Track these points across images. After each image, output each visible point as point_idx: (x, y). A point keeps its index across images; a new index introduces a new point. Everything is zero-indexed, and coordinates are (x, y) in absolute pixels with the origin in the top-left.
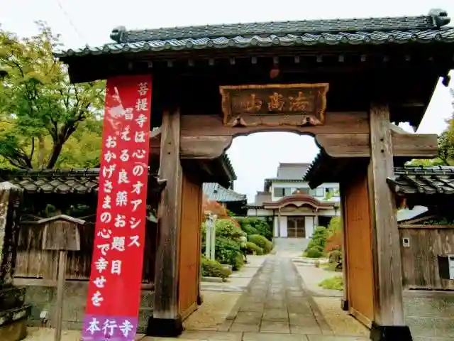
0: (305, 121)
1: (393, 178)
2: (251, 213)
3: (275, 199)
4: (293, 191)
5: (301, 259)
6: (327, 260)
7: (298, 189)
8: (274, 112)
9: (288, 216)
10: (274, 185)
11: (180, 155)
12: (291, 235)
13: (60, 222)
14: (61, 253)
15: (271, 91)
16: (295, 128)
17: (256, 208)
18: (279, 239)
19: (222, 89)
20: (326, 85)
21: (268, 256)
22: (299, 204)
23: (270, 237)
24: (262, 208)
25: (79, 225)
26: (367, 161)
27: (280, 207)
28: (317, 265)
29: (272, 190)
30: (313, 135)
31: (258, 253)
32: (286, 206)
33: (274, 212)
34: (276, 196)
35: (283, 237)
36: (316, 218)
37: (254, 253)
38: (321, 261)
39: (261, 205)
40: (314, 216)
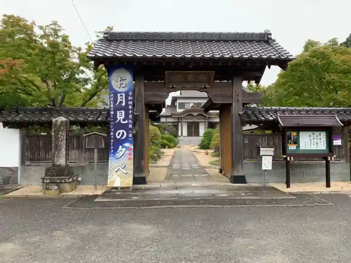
0: (203, 86)
1: (241, 113)
2: (163, 120)
3: (179, 111)
4: (191, 105)
5: (197, 150)
6: (213, 151)
7: (195, 104)
8: (189, 82)
9: (188, 122)
10: (179, 101)
11: (145, 102)
12: (189, 134)
13: (94, 135)
14: (95, 149)
15: (189, 74)
16: (198, 89)
17: (166, 117)
18: (182, 138)
19: (166, 72)
20: (214, 72)
21: (175, 149)
22: (195, 114)
23: (176, 136)
24: (170, 116)
25: (104, 136)
26: (231, 105)
27: (182, 116)
28: (207, 154)
29: (177, 104)
30: (206, 92)
31: (170, 147)
32: (187, 115)
33: (178, 119)
34: (179, 108)
35: (184, 136)
36: (207, 124)
37: (167, 147)
38: (209, 151)
39: (170, 115)
40: (205, 122)
